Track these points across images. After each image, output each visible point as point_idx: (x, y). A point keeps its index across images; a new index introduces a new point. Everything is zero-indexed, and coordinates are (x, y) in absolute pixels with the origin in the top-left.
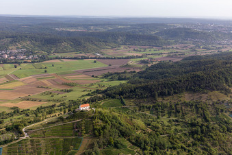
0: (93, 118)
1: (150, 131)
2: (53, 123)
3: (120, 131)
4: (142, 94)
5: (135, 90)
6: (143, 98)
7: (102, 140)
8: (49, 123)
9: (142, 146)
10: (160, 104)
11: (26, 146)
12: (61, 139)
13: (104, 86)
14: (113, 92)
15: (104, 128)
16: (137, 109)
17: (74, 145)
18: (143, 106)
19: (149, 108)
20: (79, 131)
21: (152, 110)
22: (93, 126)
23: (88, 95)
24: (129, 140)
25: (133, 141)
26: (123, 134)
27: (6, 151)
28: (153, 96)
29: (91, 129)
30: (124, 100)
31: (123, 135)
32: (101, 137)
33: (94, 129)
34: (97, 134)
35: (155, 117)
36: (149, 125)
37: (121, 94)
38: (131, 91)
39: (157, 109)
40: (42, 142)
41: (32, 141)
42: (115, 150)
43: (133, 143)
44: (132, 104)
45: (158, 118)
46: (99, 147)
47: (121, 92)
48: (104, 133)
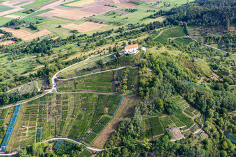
0: (140, 66)
1: (216, 77)
2: (89, 70)
3: (175, 86)
4: (209, 22)
5: (202, 15)
6: (210, 26)
7: (147, 102)
8: (84, 70)
9: (204, 110)
10: (232, 35)
11: (50, 104)
12: (96, 95)
13: (169, 6)
14: (176, 16)
15: (152, 83)
16: (202, 41)
17: (110, 107)
18: (210, 38)
19: (218, 39)
20: (119, 84)
21: (221, 44)
22: (139, 78)
23: (151, 17)
24: (186, 98)
25: (192, 100)
26: (178, 89)
27: (24, 110)
28: (224, 25)
29: (136, 82)
30: (187, 28)
31: (178, 92)
32: (147, 98)
33: (140, 84)
34: (142, 93)
35: (224, 53)
36: (216, 68)
37: (185, 19)
38: (197, 17)
39: (227, 42)
40: (71, 98)
41: (58, 96)
42: (164, 116)
43: (191, 104)
44: (197, 34)
45: (228, 55)
46: (142, 114)
47: (186, 17)
48: (151, 92)
